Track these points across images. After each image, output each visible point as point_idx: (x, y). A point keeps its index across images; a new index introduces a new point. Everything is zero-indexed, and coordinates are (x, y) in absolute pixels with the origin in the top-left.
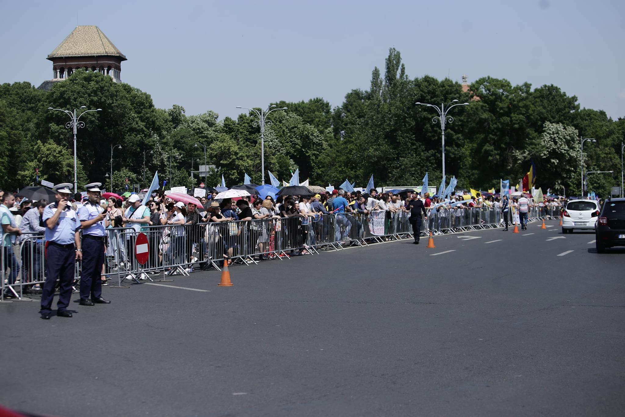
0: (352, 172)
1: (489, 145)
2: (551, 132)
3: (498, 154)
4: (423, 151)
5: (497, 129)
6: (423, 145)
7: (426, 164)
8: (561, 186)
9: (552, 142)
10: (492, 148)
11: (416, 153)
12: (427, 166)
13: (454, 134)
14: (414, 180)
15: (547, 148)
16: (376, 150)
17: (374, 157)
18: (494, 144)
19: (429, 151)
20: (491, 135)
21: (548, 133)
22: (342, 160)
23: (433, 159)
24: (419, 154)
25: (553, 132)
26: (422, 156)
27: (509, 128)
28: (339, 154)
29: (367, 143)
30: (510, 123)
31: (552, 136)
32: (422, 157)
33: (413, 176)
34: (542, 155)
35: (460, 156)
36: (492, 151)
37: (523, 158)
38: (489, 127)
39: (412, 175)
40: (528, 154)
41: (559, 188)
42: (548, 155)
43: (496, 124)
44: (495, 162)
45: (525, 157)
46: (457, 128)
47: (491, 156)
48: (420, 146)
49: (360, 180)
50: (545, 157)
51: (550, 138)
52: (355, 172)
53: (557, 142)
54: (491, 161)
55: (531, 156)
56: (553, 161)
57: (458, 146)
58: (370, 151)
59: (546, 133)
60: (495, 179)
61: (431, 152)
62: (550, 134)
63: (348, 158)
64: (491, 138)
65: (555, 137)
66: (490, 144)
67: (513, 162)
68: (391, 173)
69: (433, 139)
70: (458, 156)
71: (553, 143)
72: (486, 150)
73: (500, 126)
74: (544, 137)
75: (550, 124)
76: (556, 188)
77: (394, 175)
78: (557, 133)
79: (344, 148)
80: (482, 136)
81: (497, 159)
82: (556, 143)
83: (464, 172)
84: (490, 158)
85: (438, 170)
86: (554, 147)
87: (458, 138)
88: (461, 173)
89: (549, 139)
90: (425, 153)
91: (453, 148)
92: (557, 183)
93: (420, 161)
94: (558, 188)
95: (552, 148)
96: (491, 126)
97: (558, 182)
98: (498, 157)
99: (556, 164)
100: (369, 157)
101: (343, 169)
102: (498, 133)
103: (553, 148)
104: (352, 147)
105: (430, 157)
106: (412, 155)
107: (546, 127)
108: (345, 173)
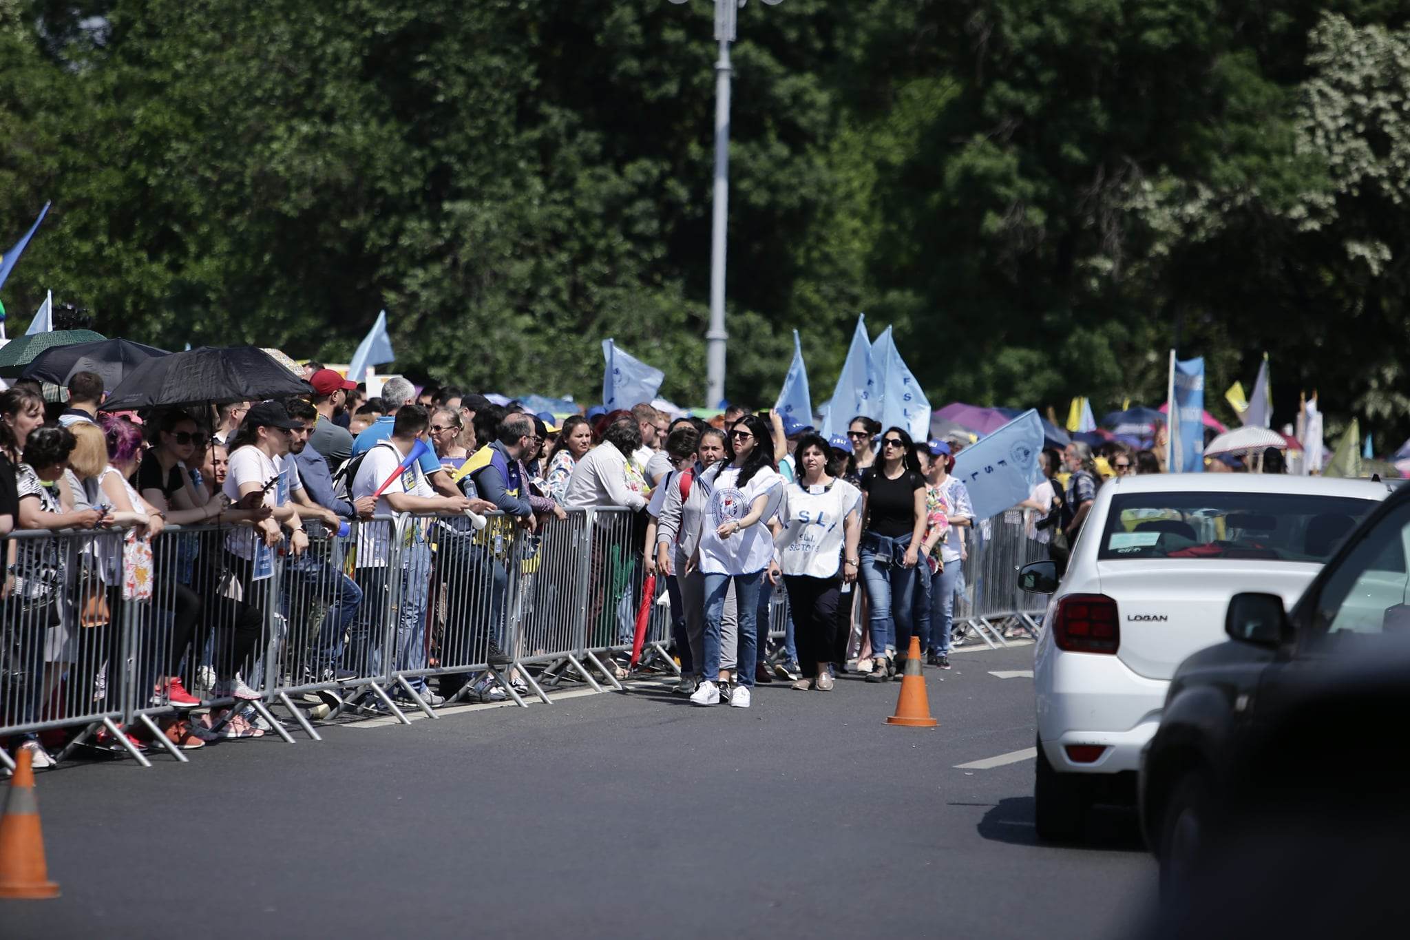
0: (155, 268)
1: (991, 148)
2: (1355, 79)
3: (1038, 201)
4: (588, 161)
5: (1043, 47)
6: (587, 126)
7: (602, 244)
8: (1399, 398)
9: (1357, 136)
10: (1009, 160)
11: (544, 175)
12: (610, 256)
13: (780, 70)
14: (531, 331)
15: (1333, 172)
16: (314, 143)
17: (299, 189)
18: (1019, 138)
19: (630, 169)
20: (1002, 88)
21: (1337, 85)
22: (99, 197)
23: (648, 215)
24: (567, 182)
25: (1368, 79)
26: (579, 193)
27: (1113, 47)
28: (79, 158)
29: (258, 101)
30: (1119, 19)
31: (1361, 100)
32: (582, 204)
33: (521, 310)
34: (1298, 211)
35: (807, 207)
36: (1006, 180)
37: (1177, 230)
38: (997, 41)
39: (523, 302)
40: (1212, 206)
41: (1387, 410)
42: (1335, 214)
43: (1036, 18)
44: (1022, 244)
45: (1190, 226)
46: (792, 35)
47: (1000, 207)
48: (571, 133)
49: (213, 317)
50: (1314, 225)
51: (1347, 112)
52: (175, 267)
53: (1388, 139)
54: (995, 243)
55: (1225, 217)
56: (1357, 249)
57: (796, 138)
58: (274, 153)
59: (1320, 83)
60: (1013, 342)
61: (640, 170)
62: (1348, 90)
63: (134, 182)
64: (1001, 104)
65: (1379, 111)
66: (995, 139)
67: (1124, 247)
68: (398, 288)
69: (651, 95)
70: (790, 200)
71: (1362, 144)
72: (967, 175)
73: (1062, 36)
74: (1311, 107)
75: (1352, 33)
76: (1370, 410)
77: (414, 296)
78: (1393, 85)
79: (109, 127)
80: (949, 88)
81: (1035, 230)
82: (1380, 144)
83: (825, 297)
84: (994, 223)
85: (672, 278)
86: (1372, 172)
87: (797, 97)
88: (803, 302)
89: (1342, 122)
90: (602, 179)
91: (765, 147)
92: (1374, 384)
93: (570, 222)
94: (1377, 415)
95: (1356, 177)
96: (1007, 30)
97: (1381, 378)
98: (1037, 217)
99: (1375, 269)
100: (272, 185)
101: (100, 248)
102: (1046, 77)
103: (1366, 177)
104: (158, 120)
105: (630, 200)
106: (520, 185)
107: (1322, 48)
108: (116, 270)
